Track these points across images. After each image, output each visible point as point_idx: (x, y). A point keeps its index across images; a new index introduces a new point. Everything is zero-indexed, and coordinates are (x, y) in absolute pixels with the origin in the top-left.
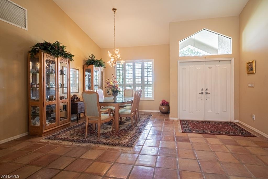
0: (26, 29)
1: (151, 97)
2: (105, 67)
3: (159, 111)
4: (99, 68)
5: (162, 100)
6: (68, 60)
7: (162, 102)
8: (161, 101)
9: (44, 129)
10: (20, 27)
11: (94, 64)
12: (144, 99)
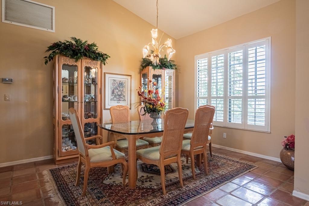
0: (54, 31)
1: (263, 124)
2: (176, 68)
3: (279, 160)
4: (162, 70)
5: (287, 136)
6: (99, 62)
7: (288, 140)
8: (285, 137)
9: (58, 155)
10: (46, 30)
11: (151, 66)
12: (246, 128)
